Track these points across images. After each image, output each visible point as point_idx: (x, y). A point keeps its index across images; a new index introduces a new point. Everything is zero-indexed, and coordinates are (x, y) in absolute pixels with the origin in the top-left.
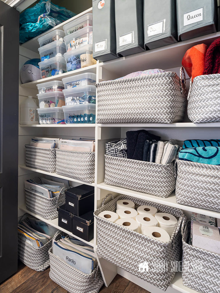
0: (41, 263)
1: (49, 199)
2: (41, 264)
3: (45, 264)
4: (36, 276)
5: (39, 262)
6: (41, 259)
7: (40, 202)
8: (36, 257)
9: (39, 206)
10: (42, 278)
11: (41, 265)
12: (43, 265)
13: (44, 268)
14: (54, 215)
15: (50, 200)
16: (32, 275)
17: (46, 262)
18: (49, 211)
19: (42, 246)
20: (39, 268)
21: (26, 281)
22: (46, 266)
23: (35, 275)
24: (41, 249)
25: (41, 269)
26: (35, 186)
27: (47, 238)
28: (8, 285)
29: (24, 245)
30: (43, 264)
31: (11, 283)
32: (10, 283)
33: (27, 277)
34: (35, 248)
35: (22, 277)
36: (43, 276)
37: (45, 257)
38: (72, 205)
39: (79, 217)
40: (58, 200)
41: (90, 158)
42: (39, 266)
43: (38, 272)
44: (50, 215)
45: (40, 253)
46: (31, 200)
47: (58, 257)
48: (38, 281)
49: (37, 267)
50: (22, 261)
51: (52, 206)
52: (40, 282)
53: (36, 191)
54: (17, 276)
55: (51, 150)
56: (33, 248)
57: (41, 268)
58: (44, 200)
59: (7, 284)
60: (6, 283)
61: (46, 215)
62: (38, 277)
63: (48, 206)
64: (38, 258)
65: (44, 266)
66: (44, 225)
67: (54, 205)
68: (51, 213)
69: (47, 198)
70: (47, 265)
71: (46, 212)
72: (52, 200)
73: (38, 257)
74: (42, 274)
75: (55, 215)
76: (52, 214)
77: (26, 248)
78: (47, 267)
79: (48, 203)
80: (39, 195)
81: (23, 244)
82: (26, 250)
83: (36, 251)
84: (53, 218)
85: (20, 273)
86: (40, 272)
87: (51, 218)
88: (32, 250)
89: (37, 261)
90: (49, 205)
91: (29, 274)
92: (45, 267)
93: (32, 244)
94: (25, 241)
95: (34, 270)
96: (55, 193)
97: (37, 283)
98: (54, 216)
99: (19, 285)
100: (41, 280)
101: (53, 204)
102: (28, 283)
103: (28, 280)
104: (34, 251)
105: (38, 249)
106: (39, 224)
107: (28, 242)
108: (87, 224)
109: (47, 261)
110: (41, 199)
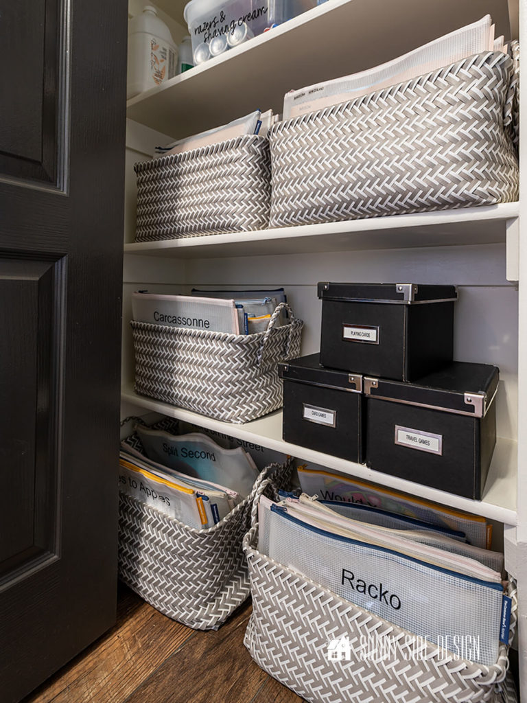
0: (210, 593)
1: (237, 337)
2: (209, 600)
3: (222, 598)
4: (192, 651)
5: (200, 591)
6: (207, 576)
7: (196, 357)
8: (191, 567)
9: (193, 370)
10: (221, 661)
11: (209, 604)
12: (215, 604)
13: (221, 616)
14: (251, 407)
15: (239, 344)
16: (174, 645)
17: (223, 593)
18: (235, 389)
19: (216, 523)
20: (200, 616)
21: (155, 673)
22: (227, 607)
23: (189, 645)
24: (212, 533)
25: (210, 622)
26: (175, 303)
27: (228, 496)
28: (84, 689)
29: (140, 517)
30: (214, 601)
31: (95, 679)
32: (91, 674)
33: (158, 652)
34: (186, 530)
35: (138, 652)
36: (220, 651)
37: (221, 571)
38: (368, 335)
39: (411, 386)
40: (266, 349)
41: (484, 83)
42: (202, 608)
43: (199, 630)
44: (238, 403)
45: (208, 554)
46: (155, 356)
47: (296, 571)
48: (208, 677)
49: (194, 610)
50: (131, 581)
51: (244, 367)
52: (218, 681)
53: (176, 321)
54: (117, 644)
55: (246, 140)
56: (180, 527)
57: (208, 618)
58: (215, 346)
59: (78, 680)
60: (73, 674)
61: (222, 405)
62: (204, 656)
63: (229, 368)
64: (199, 573)
65: (218, 606)
66: (198, 455)
67: (251, 367)
68: (239, 397)
69: (229, 336)
70: (230, 605)
71: (222, 394)
72: (247, 344)
73: (199, 567)
74: (218, 644)
75: (254, 407)
76: (244, 402)
77: (147, 529)
78: (229, 610)
79: (231, 354)
80: (189, 330)
81: (135, 515)
82: (147, 538)
83: (192, 540)
84: (250, 416)
85: (124, 632)
86: (206, 631)
87: (243, 417)
88: (175, 538)
89: (193, 585)
90: (235, 362)
91: (163, 639)
92: (223, 610)
93: (172, 515)
94: (141, 505)
95: (181, 624)
96: (254, 320)
97: (205, 685)
98: (252, 410)
99: (128, 691)
100: (220, 671)
101: (248, 359)
102: (166, 681)
103: (165, 667)
104: (182, 540)
105: (200, 535)
106: (180, 453)
107: (154, 506)
108: (471, 408)
109: (229, 587)
110: (202, 345)
